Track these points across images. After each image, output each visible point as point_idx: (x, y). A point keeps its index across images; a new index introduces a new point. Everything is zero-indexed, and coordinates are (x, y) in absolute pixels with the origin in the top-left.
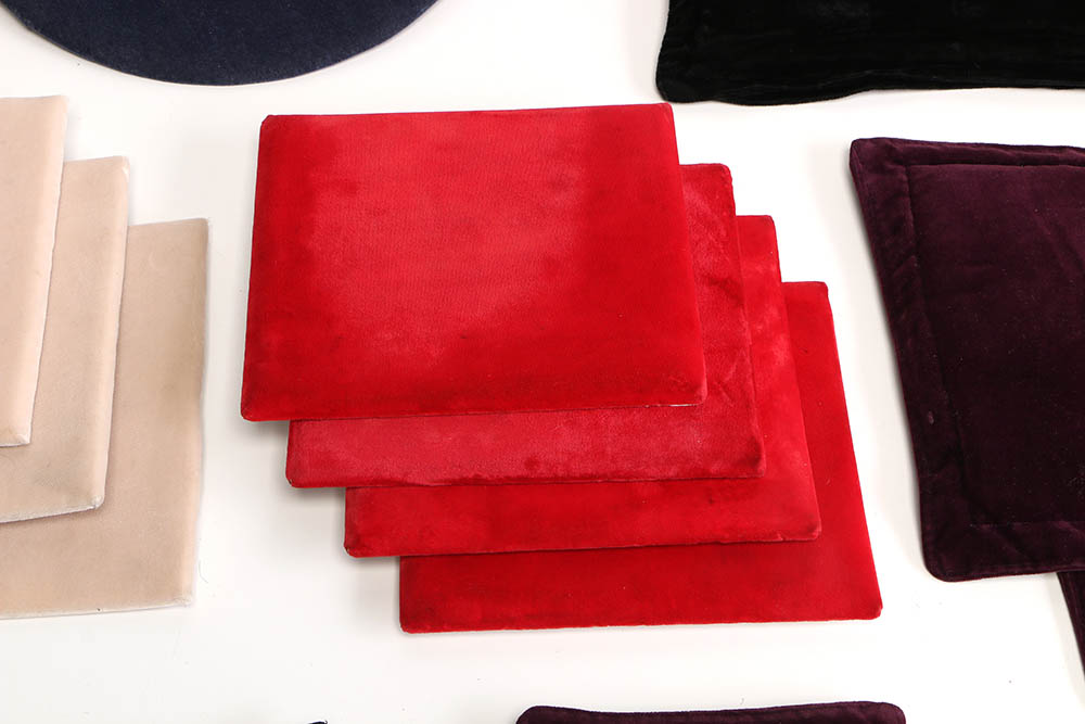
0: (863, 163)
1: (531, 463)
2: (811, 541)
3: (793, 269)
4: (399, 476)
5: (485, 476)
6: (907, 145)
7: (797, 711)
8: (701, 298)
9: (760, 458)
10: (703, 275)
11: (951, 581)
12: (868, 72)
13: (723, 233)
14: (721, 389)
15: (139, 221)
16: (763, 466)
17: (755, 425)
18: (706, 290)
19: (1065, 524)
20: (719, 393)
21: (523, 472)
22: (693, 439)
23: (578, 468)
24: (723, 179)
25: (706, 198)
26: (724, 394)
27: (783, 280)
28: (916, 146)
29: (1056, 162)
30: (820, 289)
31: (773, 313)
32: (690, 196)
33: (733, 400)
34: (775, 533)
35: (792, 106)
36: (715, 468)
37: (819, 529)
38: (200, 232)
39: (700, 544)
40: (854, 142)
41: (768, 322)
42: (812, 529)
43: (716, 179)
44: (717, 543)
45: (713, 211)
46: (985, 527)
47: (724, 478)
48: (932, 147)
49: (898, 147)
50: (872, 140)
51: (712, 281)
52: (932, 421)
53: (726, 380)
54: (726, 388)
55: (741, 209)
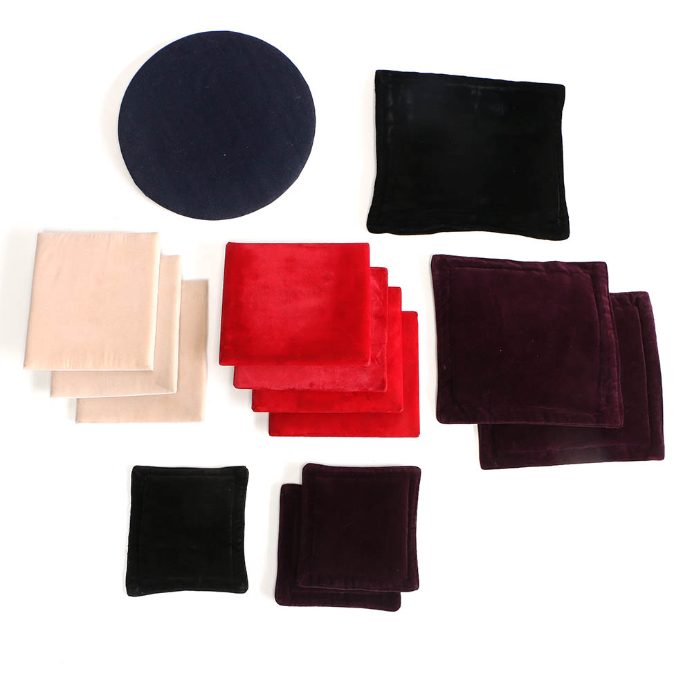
1: (311, 385)
2: (399, 413)
3: (406, 306)
5: (297, 388)
6: (451, 258)
8: (372, 322)
9: (385, 386)
10: (373, 314)
11: (444, 424)
12: (442, 225)
13: (382, 298)
14: (375, 360)
15: (185, 279)
16: (386, 389)
17: (385, 374)
18: (374, 320)
20: (374, 362)
21: (309, 388)
22: (364, 378)
23: (326, 387)
24: (384, 273)
26: (376, 362)
27: (403, 311)
30: (415, 314)
32: (373, 282)
33: (379, 364)
34: (388, 410)
36: (370, 389)
37: (402, 410)
38: (205, 284)
40: (433, 256)
41: (395, 331)
42: (400, 409)
43: (382, 274)
46: (456, 408)
47: (373, 393)
48: (460, 259)
49: (448, 259)
50: (439, 255)
51: (377, 316)
53: (377, 356)
54: (377, 359)
55: (390, 284)
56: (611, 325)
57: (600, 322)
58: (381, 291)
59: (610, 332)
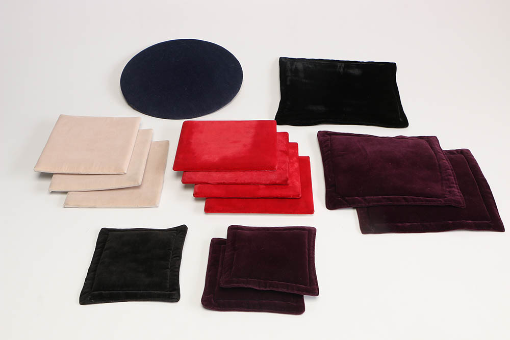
2: (299, 198)
3: (302, 153)
4: (206, 182)
6: (331, 132)
8: (279, 153)
9: (288, 181)
10: (280, 150)
11: (331, 210)
13: (285, 144)
15: (154, 141)
19: (357, 197)
21: (234, 181)
22: (273, 177)
24: (286, 134)
25: (282, 138)
26: (281, 170)
27: (299, 155)
28: (333, 132)
30: (308, 158)
31: (295, 159)
32: (279, 137)
33: (283, 170)
34: (291, 195)
37: (301, 195)
38: (167, 143)
39: (274, 198)
40: (319, 131)
42: (299, 195)
44: (277, 198)
45: (283, 140)
46: (340, 198)
47: (279, 185)
48: (336, 133)
51: (282, 151)
52: (330, 180)
53: (282, 167)
55: (290, 141)
56: (445, 158)
57: (436, 156)
59: (445, 161)
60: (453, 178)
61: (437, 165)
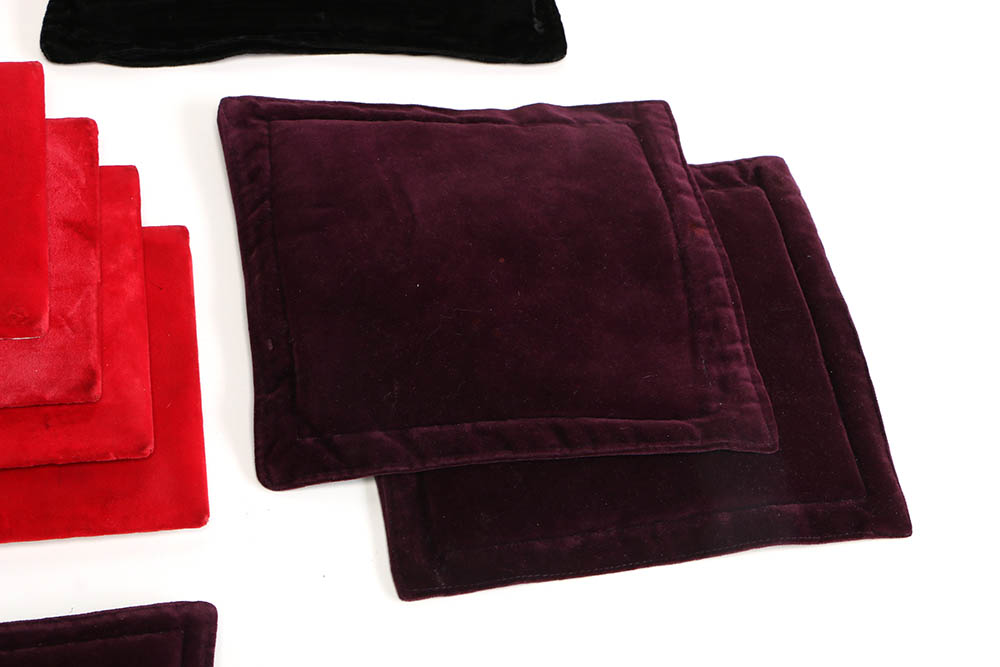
0: (228, 119)
2: (144, 459)
3: (153, 215)
6: (268, 103)
7: (115, 614)
8: (56, 237)
9: (95, 383)
10: (59, 220)
11: (279, 490)
12: (241, 37)
13: (83, 181)
14: (64, 323)
16: (97, 391)
18: (60, 232)
19: (378, 434)
20: (61, 327)
22: (31, 369)
24: (88, 131)
25: (69, 149)
26: (67, 328)
27: (143, 225)
28: (280, 103)
29: (403, 117)
30: (182, 233)
31: (127, 253)
32: (58, 151)
33: (74, 331)
34: (108, 453)
35: (172, 68)
36: (51, 394)
37: (151, 448)
39: (36, 467)
40: (223, 100)
41: (122, 261)
43: (83, 132)
44: (52, 465)
45: (75, 160)
46: (309, 440)
47: (60, 405)
48: (292, 104)
49: (261, 104)
50: (238, 98)
51: (67, 224)
52: (271, 348)
53: (70, 314)
54: (69, 322)
55: (105, 159)
56: (700, 219)
57: (671, 211)
58: (77, 168)
59: (702, 233)
60: (732, 312)
61: (675, 258)
